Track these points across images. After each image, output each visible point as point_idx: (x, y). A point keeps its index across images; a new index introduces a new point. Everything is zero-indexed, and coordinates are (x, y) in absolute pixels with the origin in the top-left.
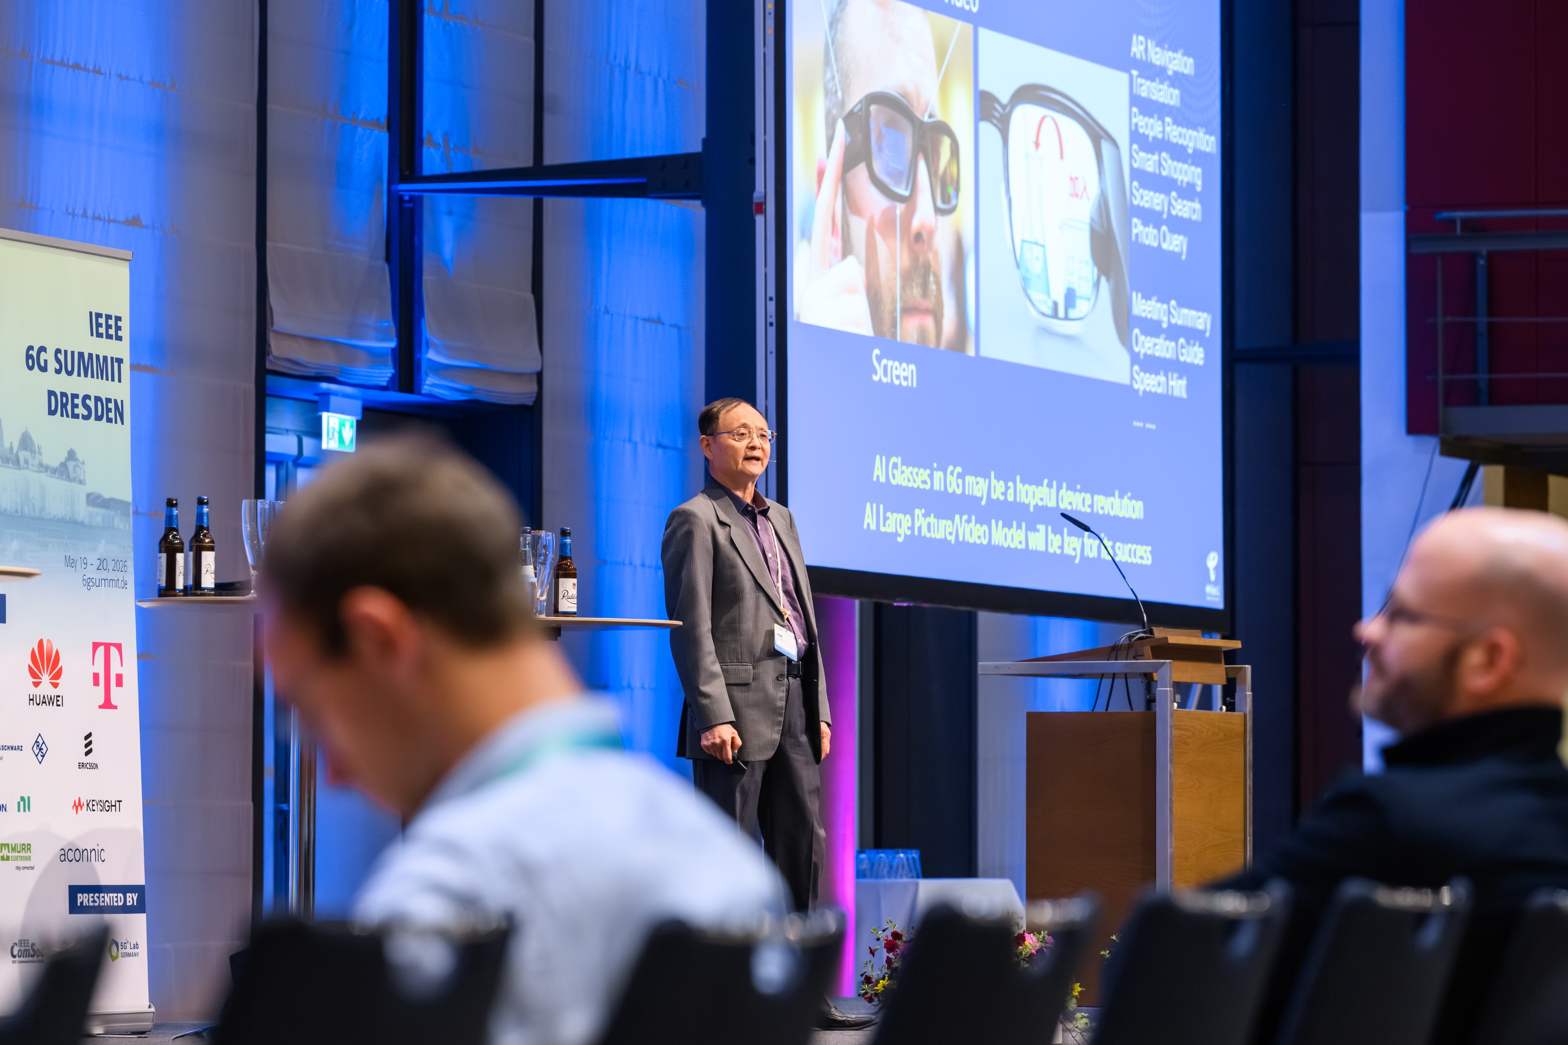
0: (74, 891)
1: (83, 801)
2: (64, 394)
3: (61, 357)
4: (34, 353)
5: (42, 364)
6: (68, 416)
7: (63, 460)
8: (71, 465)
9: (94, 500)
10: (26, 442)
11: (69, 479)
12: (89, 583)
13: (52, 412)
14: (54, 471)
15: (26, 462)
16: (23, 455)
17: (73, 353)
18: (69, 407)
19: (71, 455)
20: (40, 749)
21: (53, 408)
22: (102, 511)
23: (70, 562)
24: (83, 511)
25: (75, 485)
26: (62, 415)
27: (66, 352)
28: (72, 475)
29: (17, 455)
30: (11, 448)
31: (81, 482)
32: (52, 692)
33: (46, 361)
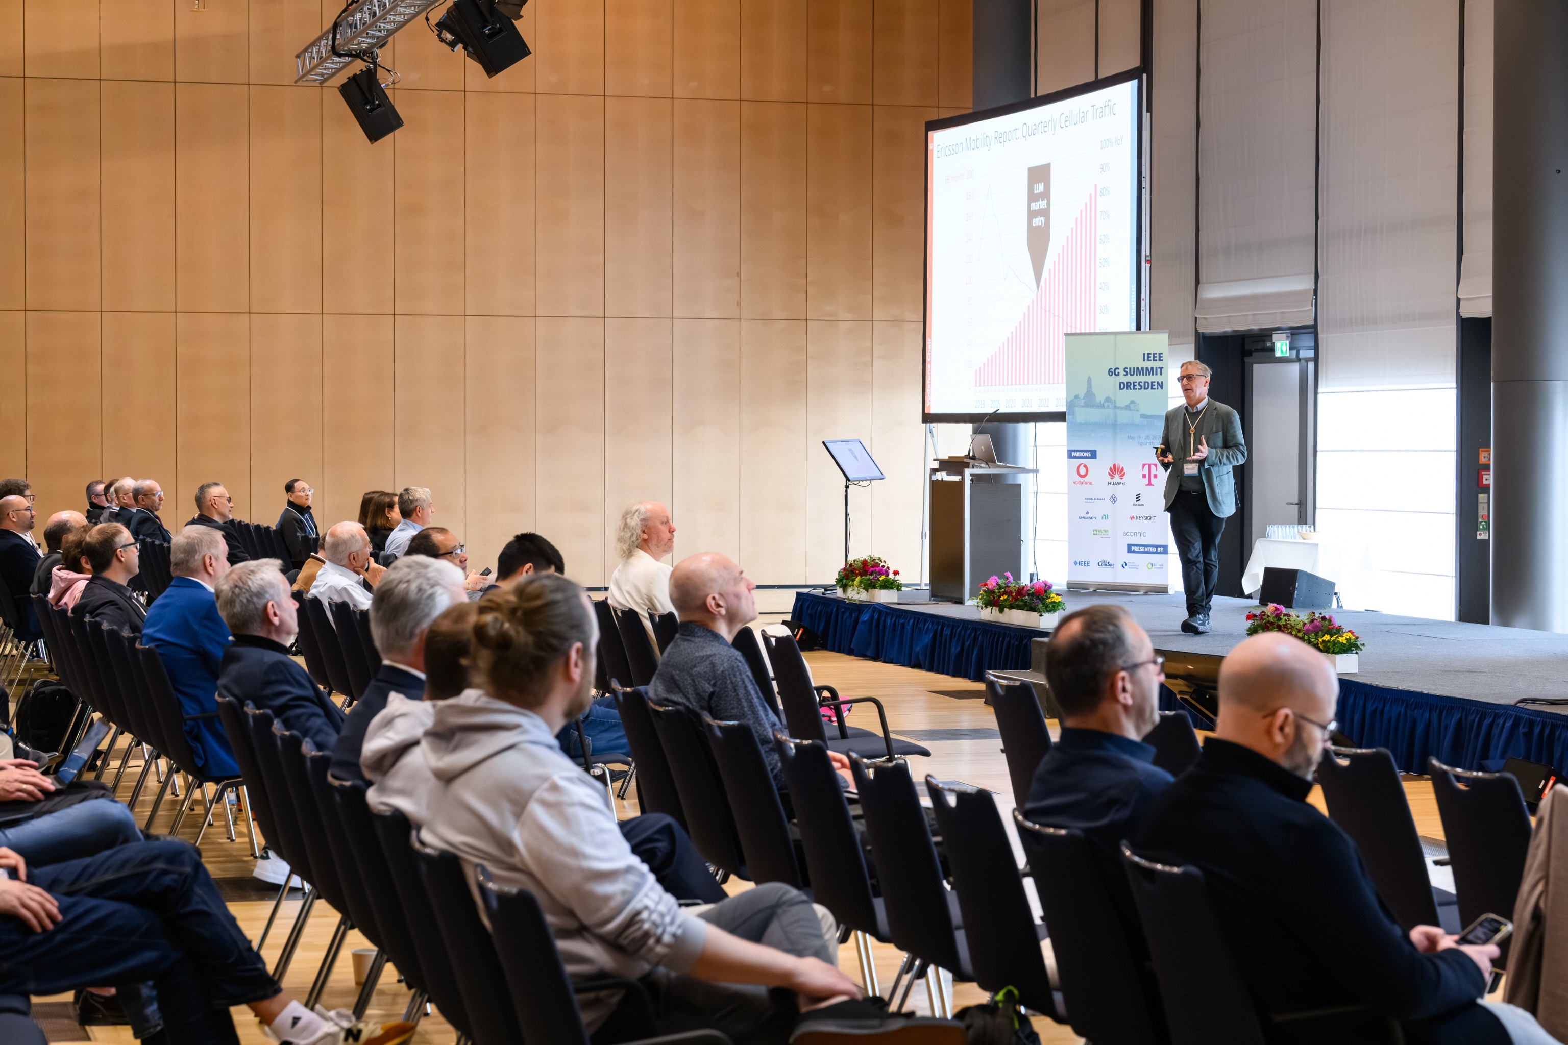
0: (1129, 546)
1: (1135, 516)
2: (1127, 383)
3: (1128, 370)
4: (1113, 370)
5: (1117, 373)
6: (1130, 389)
7: (1127, 404)
8: (1132, 406)
9: (1143, 416)
11: (1130, 410)
12: (1141, 444)
13: (1120, 389)
14: (1122, 408)
15: (1108, 406)
17: (1134, 368)
18: (1132, 387)
19: (1133, 402)
20: (1114, 499)
21: (1122, 387)
22: (1146, 420)
23: (1128, 438)
24: (1138, 420)
25: (1136, 412)
26: (1127, 389)
27: (1130, 369)
28: (1132, 408)
29: (1103, 404)
30: (1100, 402)
31: (1137, 411)
32: (1121, 481)
33: (1119, 373)
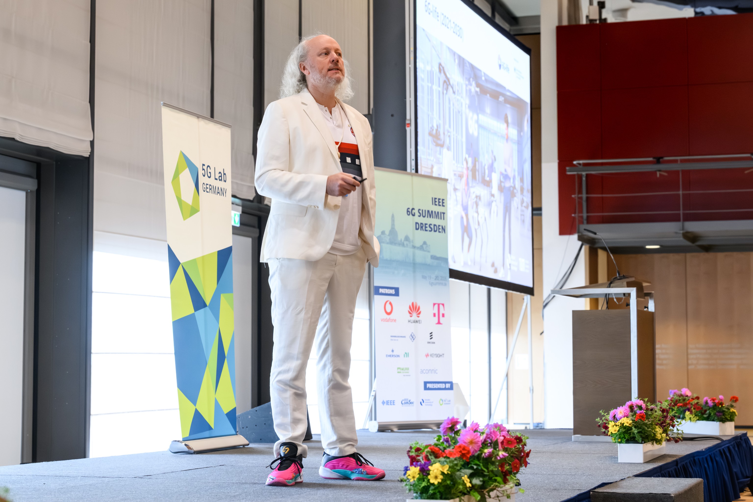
10: (407, 238)
16: (405, 243)
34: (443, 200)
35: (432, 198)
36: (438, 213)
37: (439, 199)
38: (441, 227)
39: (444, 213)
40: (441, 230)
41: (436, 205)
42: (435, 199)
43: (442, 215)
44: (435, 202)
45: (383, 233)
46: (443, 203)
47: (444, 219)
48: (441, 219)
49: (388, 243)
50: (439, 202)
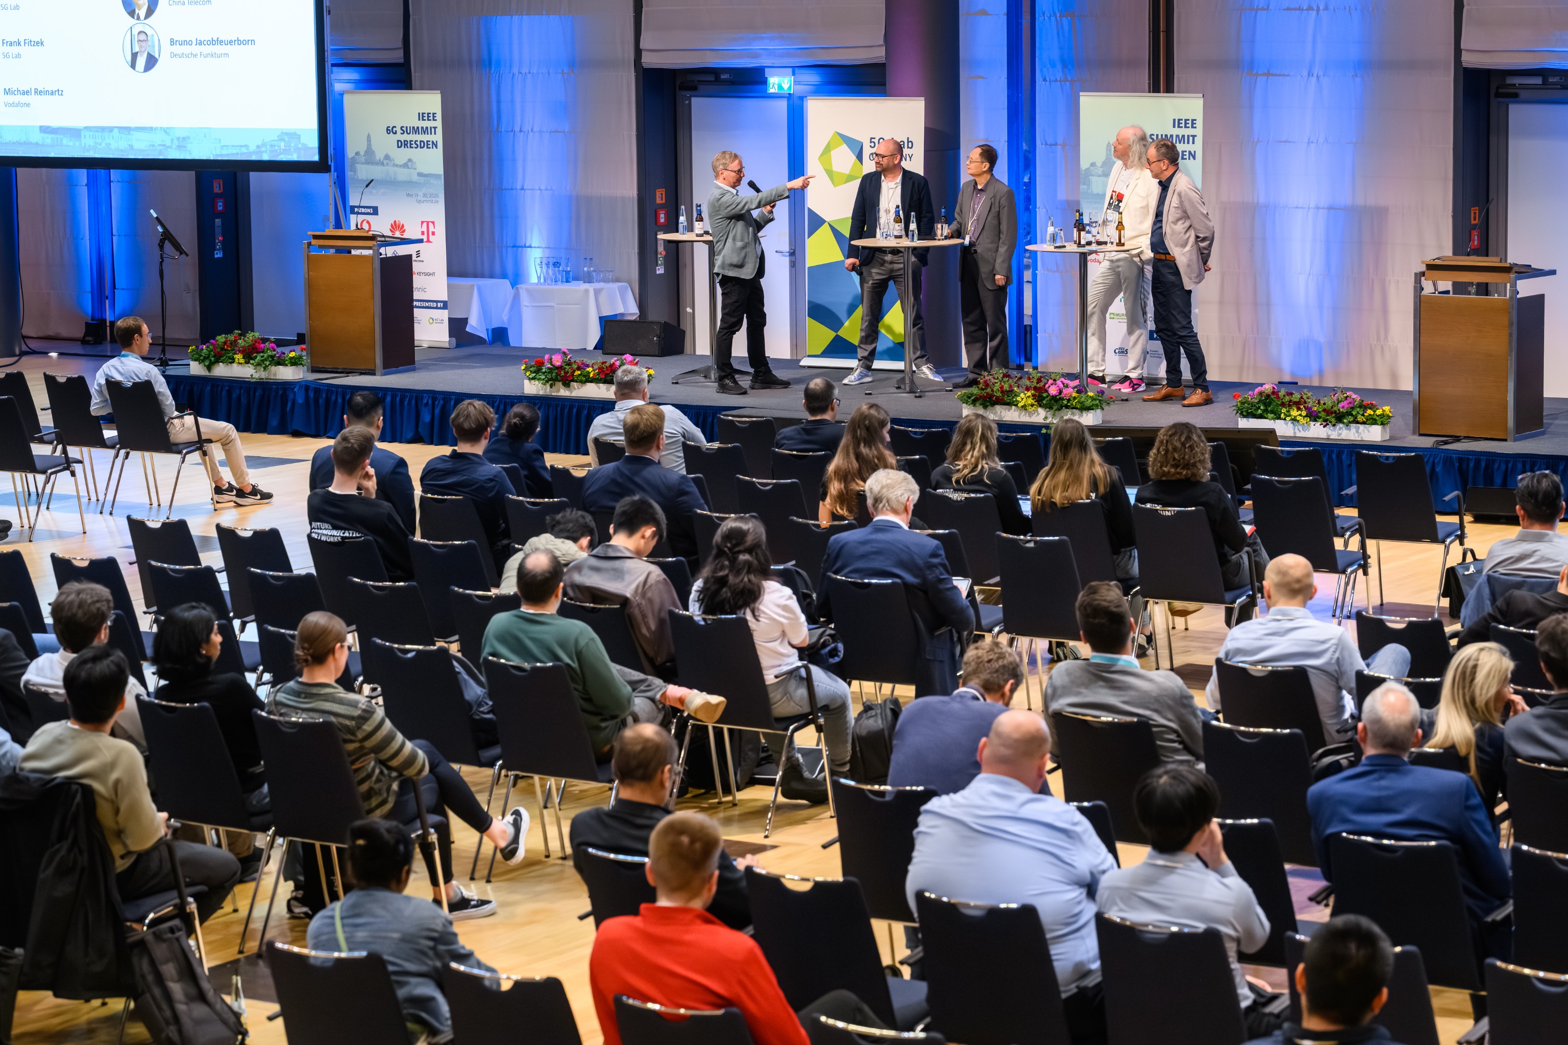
34: (1193, 120)
35: (1174, 120)
36: (1183, 136)
37: (1186, 120)
38: (1187, 153)
39: (1194, 136)
40: (1187, 157)
41: (1179, 127)
42: (1179, 120)
43: (1191, 138)
44: (1179, 123)
45: (1093, 164)
46: (1193, 124)
47: (1193, 143)
48: (1188, 143)
49: (1100, 176)
50: (1186, 123)
